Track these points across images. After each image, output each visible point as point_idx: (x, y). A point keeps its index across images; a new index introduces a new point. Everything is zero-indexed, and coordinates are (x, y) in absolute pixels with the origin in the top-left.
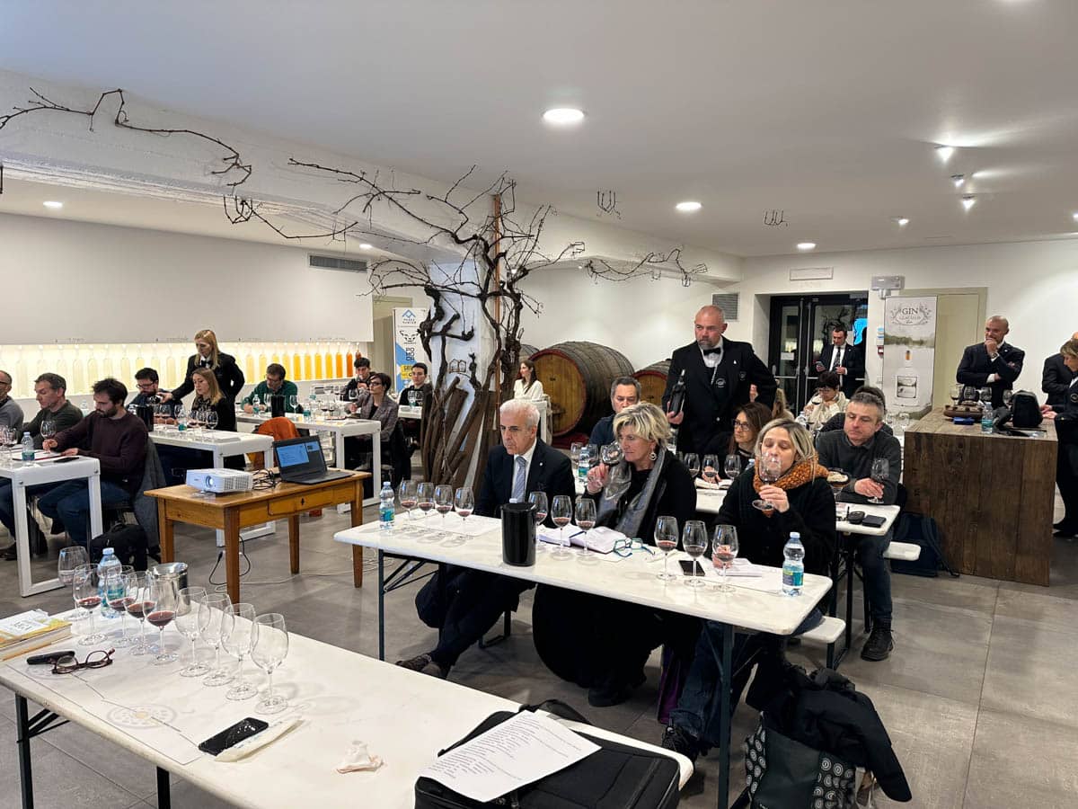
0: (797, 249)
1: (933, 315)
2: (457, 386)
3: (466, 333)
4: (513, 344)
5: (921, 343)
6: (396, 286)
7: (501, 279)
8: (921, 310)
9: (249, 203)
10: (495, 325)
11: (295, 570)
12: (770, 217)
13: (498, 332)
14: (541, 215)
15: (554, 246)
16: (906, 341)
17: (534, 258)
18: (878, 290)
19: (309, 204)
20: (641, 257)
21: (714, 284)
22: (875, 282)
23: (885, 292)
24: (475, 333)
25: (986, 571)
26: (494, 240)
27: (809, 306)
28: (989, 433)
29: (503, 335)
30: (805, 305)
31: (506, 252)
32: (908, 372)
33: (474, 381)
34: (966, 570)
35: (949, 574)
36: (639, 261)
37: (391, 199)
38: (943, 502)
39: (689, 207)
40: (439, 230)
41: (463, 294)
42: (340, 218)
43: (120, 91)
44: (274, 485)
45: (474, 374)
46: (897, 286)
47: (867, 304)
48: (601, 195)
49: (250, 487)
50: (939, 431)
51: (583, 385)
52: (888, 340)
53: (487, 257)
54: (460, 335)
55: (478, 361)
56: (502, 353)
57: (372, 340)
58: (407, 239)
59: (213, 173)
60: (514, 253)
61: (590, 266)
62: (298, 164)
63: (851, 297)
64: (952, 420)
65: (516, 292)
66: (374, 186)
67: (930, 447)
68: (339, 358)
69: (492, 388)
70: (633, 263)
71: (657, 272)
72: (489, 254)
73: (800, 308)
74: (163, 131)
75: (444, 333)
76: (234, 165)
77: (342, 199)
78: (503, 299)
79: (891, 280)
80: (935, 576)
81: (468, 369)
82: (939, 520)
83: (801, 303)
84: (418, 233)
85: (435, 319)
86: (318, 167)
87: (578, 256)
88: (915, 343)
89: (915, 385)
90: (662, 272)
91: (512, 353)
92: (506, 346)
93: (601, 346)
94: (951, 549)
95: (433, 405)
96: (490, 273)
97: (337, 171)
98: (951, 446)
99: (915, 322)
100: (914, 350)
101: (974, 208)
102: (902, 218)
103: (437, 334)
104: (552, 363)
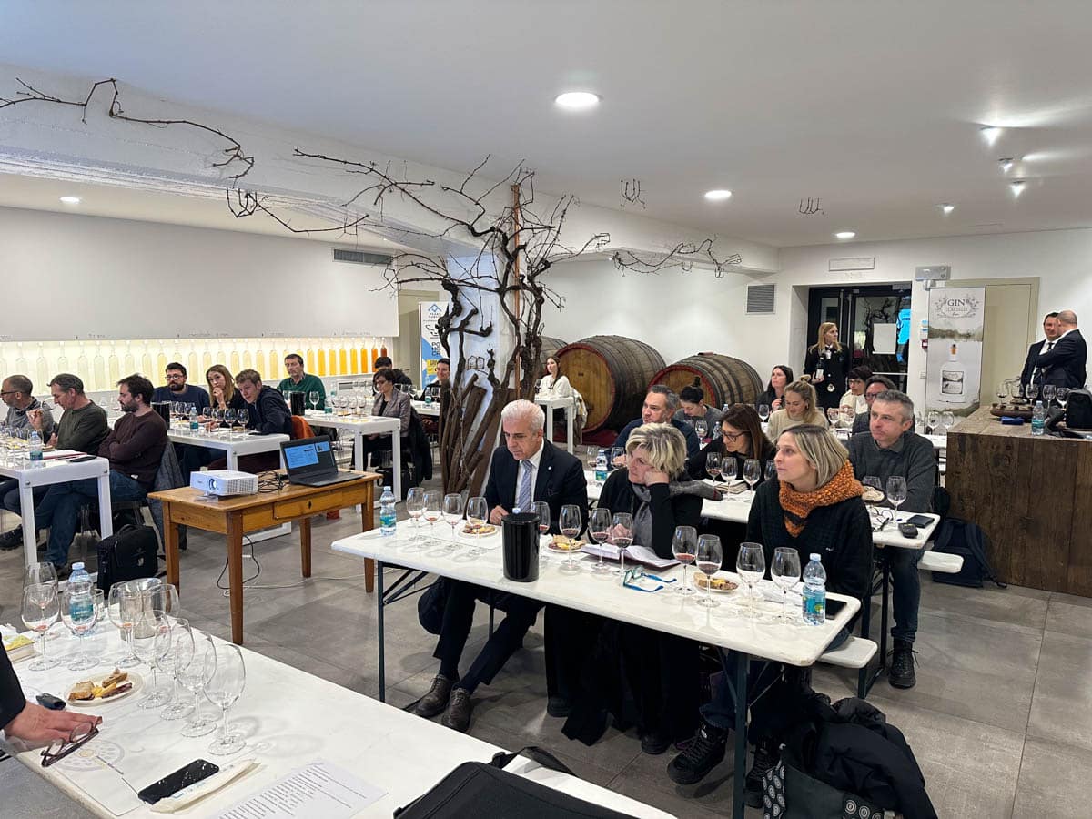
0: (837, 239)
1: (981, 307)
2: (475, 384)
3: (484, 329)
4: (533, 339)
5: (968, 336)
6: (412, 280)
7: (522, 273)
8: (968, 302)
9: (254, 197)
10: (515, 321)
11: (307, 573)
12: (805, 206)
13: (517, 328)
14: (562, 207)
15: (576, 238)
16: (952, 334)
17: (556, 250)
18: (922, 280)
19: (317, 197)
20: (669, 248)
21: (747, 274)
22: (919, 272)
23: (929, 282)
24: (493, 328)
25: (1035, 581)
26: (514, 232)
27: (850, 298)
28: (1040, 434)
29: (523, 331)
30: (845, 296)
31: (526, 245)
32: (954, 367)
33: (492, 379)
34: (1013, 581)
35: (995, 584)
36: (670, 253)
37: (403, 190)
38: (990, 508)
39: (718, 195)
40: (454, 223)
41: (480, 288)
42: (350, 210)
43: (112, 80)
44: (280, 488)
45: (492, 371)
46: (943, 276)
47: (910, 294)
48: (624, 185)
49: (256, 489)
50: (985, 432)
51: (612, 381)
52: (933, 333)
53: (506, 251)
54: (479, 331)
55: (497, 358)
56: (521, 350)
57: (398, 335)
58: (421, 232)
59: (214, 165)
60: (534, 246)
61: (616, 257)
62: (303, 155)
63: (894, 288)
64: (1000, 420)
65: (538, 285)
66: (385, 177)
67: (975, 449)
68: (364, 353)
69: (511, 385)
70: (662, 255)
71: (688, 263)
72: (508, 246)
73: (839, 300)
74: (160, 122)
75: (462, 329)
76: (235, 156)
77: (353, 190)
78: (523, 293)
79: (936, 270)
80: (979, 586)
81: (486, 366)
82: (985, 527)
83: (842, 294)
84: (434, 226)
85: (453, 315)
86: (325, 158)
87: (602, 248)
88: (961, 336)
89: (961, 380)
90: (694, 263)
91: (533, 349)
92: (526, 341)
93: (631, 340)
94: (998, 559)
95: (451, 403)
96: (509, 266)
97: (345, 162)
98: (998, 447)
99: (961, 314)
100: (960, 343)
101: (1023, 194)
102: (947, 204)
103: (454, 330)
104: (579, 358)
